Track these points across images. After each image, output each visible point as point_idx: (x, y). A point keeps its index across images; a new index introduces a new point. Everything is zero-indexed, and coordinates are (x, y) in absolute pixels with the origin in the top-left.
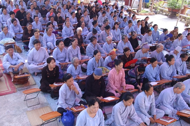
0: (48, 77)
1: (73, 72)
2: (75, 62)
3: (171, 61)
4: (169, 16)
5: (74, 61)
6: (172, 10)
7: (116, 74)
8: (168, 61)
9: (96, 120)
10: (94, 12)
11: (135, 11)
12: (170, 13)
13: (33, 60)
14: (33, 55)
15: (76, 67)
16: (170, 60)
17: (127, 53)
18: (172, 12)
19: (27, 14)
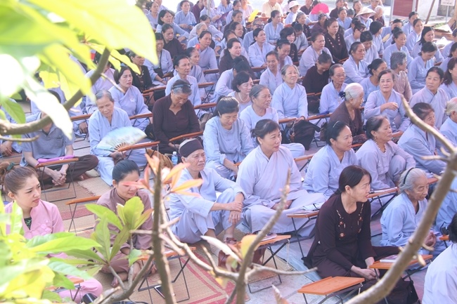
0: (342, 235)
1: (410, 222)
2: (416, 186)
5: (414, 183)
10: (334, 37)
11: (446, 30)
13: (254, 192)
14: (257, 175)
15: (416, 204)
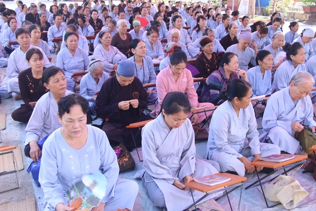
0: (32, 91)
3: (297, 56)
4: (307, 21)
6: (311, 10)
7: (171, 79)
8: (291, 56)
9: (87, 156)
12: (308, 15)
16: (295, 54)
17: (206, 48)
18: (312, 13)
19: (40, 16)
